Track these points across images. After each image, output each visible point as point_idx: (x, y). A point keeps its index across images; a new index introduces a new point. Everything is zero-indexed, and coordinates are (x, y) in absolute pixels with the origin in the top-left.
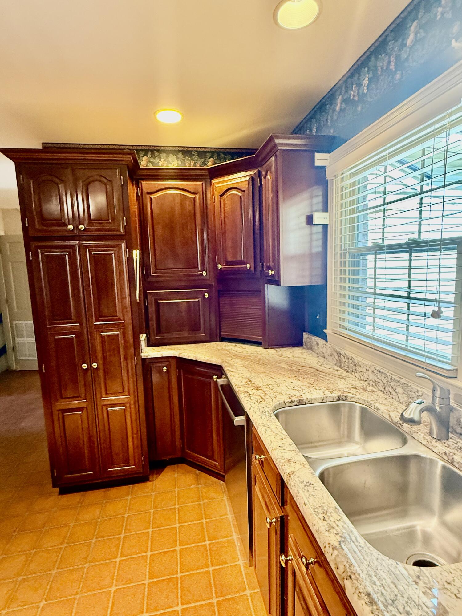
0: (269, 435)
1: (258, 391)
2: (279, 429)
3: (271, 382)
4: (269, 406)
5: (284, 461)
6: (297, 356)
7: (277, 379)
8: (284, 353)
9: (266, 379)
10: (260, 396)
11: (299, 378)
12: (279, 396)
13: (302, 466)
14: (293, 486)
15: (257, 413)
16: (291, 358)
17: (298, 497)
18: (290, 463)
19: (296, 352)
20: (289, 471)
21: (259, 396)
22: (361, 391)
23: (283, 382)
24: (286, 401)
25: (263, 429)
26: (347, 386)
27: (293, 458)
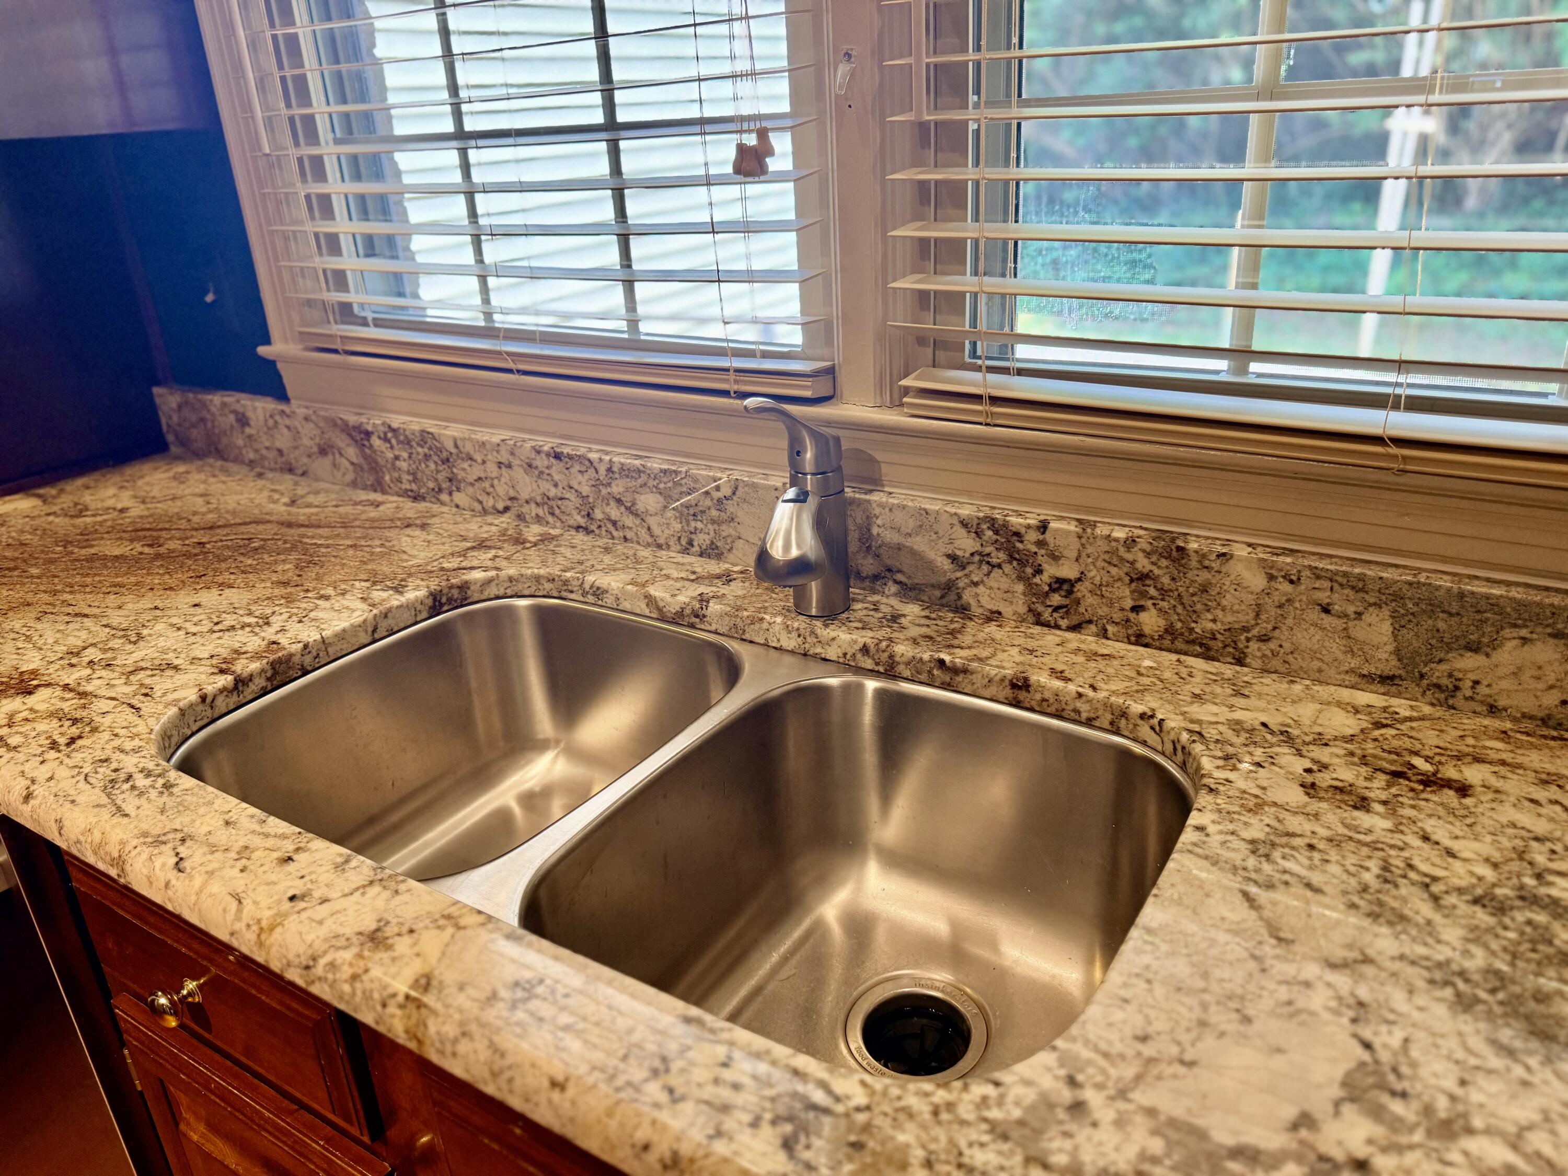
0: (211, 873)
1: (32, 700)
2: (245, 823)
3: (84, 635)
4: (137, 742)
5: (355, 950)
6: (156, 492)
7: (109, 612)
8: (87, 498)
9: (48, 632)
10: (58, 715)
11: (220, 579)
12: (161, 684)
13: (450, 930)
14: (456, 1041)
15: (80, 799)
16: (137, 510)
17: (508, 1074)
18: (390, 948)
19: (147, 479)
20: (402, 987)
21: (52, 715)
22: (510, 549)
23: (147, 616)
24: (210, 689)
25: (158, 863)
26: (448, 549)
27: (386, 916)
